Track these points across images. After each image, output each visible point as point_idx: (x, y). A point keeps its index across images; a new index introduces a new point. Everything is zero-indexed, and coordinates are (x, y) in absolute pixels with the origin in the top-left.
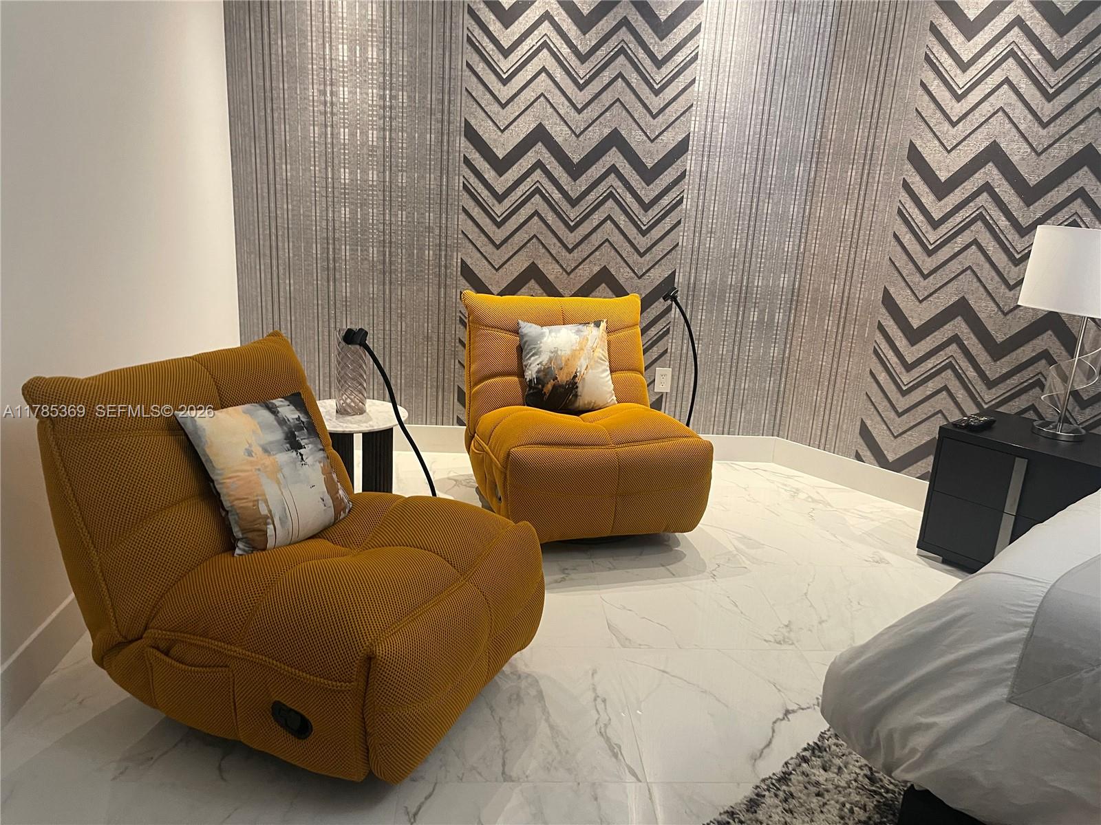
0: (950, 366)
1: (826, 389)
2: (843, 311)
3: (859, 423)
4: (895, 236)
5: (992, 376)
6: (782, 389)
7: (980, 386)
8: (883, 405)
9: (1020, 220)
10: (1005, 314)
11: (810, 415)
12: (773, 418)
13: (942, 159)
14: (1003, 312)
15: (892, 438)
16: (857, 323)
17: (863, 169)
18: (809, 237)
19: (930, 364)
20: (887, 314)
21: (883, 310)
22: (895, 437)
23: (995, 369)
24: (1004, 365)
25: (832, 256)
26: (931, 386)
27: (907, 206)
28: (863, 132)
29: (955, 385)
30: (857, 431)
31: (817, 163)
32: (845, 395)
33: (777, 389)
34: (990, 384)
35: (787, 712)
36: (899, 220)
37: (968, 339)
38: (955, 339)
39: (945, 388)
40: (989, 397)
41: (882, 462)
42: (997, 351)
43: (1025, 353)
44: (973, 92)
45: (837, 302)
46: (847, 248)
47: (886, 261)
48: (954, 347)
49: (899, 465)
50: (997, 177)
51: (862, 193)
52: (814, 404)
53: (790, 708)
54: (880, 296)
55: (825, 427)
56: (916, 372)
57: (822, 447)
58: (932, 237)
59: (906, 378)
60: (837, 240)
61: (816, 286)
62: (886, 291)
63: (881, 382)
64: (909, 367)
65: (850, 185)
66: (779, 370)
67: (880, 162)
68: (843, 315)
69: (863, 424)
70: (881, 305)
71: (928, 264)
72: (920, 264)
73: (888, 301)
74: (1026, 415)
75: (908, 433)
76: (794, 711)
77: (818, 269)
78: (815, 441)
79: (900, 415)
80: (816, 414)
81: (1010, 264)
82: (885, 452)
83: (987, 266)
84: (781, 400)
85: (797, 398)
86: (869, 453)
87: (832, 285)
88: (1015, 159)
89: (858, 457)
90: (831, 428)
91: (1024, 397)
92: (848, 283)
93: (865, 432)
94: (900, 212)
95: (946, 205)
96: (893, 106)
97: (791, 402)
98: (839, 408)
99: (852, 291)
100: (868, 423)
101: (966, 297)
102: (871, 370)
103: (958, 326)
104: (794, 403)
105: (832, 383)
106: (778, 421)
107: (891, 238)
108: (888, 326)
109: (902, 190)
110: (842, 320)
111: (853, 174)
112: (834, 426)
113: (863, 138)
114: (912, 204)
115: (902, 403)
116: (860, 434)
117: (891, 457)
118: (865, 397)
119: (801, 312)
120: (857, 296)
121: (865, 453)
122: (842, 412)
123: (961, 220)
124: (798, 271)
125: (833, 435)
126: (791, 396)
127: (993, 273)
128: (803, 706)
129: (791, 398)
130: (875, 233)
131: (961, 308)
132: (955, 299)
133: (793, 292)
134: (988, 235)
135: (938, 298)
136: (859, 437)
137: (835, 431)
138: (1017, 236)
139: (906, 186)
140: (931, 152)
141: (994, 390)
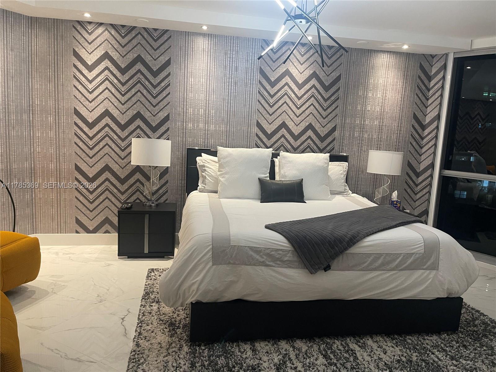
0: (107, 189)
1: (56, 208)
2: (58, 175)
3: (75, 219)
4: (75, 143)
5: (123, 190)
6: (34, 212)
7: (119, 195)
8: (84, 209)
9: (121, 136)
10: (123, 168)
11: (51, 220)
12: (32, 226)
13: (88, 114)
14: (122, 168)
15: (90, 221)
16: (66, 178)
17: (55, 117)
18: (35, 145)
19: (99, 190)
20: (78, 174)
21: (76, 172)
22: (91, 220)
23: (123, 188)
24: (126, 186)
25: (48, 153)
26: (102, 198)
27: (78, 131)
28: (52, 102)
29: (110, 196)
30: (75, 222)
31: (32, 114)
32: (66, 208)
33: (32, 213)
34: (122, 193)
35: (123, 319)
36: (76, 137)
37: (112, 179)
38: (107, 179)
39: (107, 198)
40: (123, 198)
41: (88, 231)
42: (122, 181)
43: (132, 181)
44: (95, 91)
45: (54, 171)
46: (55, 149)
47: (74, 153)
48: (107, 182)
49: (95, 231)
50: (110, 122)
51: (57, 126)
52: (52, 215)
53: (122, 317)
54: (74, 167)
55: (59, 223)
56: (95, 194)
57: (59, 232)
58: (91, 143)
59: (91, 197)
60: (49, 146)
61: (43, 165)
62: (76, 165)
63: (81, 200)
64: (91, 193)
65: (51, 123)
66: (31, 204)
67: (62, 115)
68: (58, 176)
69: (77, 219)
70: (75, 170)
71: (91, 153)
72: (88, 153)
73: (77, 168)
74: (136, 201)
75: (96, 217)
76: (124, 318)
77: (42, 158)
78: (55, 231)
79: (91, 211)
80: (54, 219)
81: (121, 151)
82: (88, 227)
83: (113, 152)
84: (34, 217)
85: (43, 215)
86: (81, 229)
87: (51, 165)
88: (115, 115)
89: (77, 232)
90: (62, 224)
91: (134, 196)
92: (58, 163)
93: (78, 222)
94: (75, 134)
95: (94, 131)
96: (64, 93)
97: (40, 217)
98: (64, 214)
99: (61, 166)
100: (79, 218)
101: (108, 164)
102: (76, 197)
103: (107, 175)
104: (41, 217)
105: (59, 205)
106: (35, 227)
107: (74, 144)
108: (79, 178)
109: (74, 126)
110: (58, 178)
111: (51, 119)
112: (63, 223)
113: (53, 105)
114: (80, 131)
115: (91, 207)
116: (76, 223)
117: (91, 229)
118: (76, 208)
119: (37, 177)
120: (64, 168)
121: (80, 229)
122: (66, 216)
123: (100, 136)
124: (32, 160)
125: (63, 226)
126: (40, 214)
127: (116, 155)
128: (126, 315)
129: (40, 215)
130: (66, 142)
131: (107, 168)
132: (104, 165)
133: (31, 169)
134: (111, 141)
135: (98, 165)
136: (76, 224)
137: (64, 224)
138: (121, 141)
139: (76, 124)
140: (84, 112)
141: (124, 195)
